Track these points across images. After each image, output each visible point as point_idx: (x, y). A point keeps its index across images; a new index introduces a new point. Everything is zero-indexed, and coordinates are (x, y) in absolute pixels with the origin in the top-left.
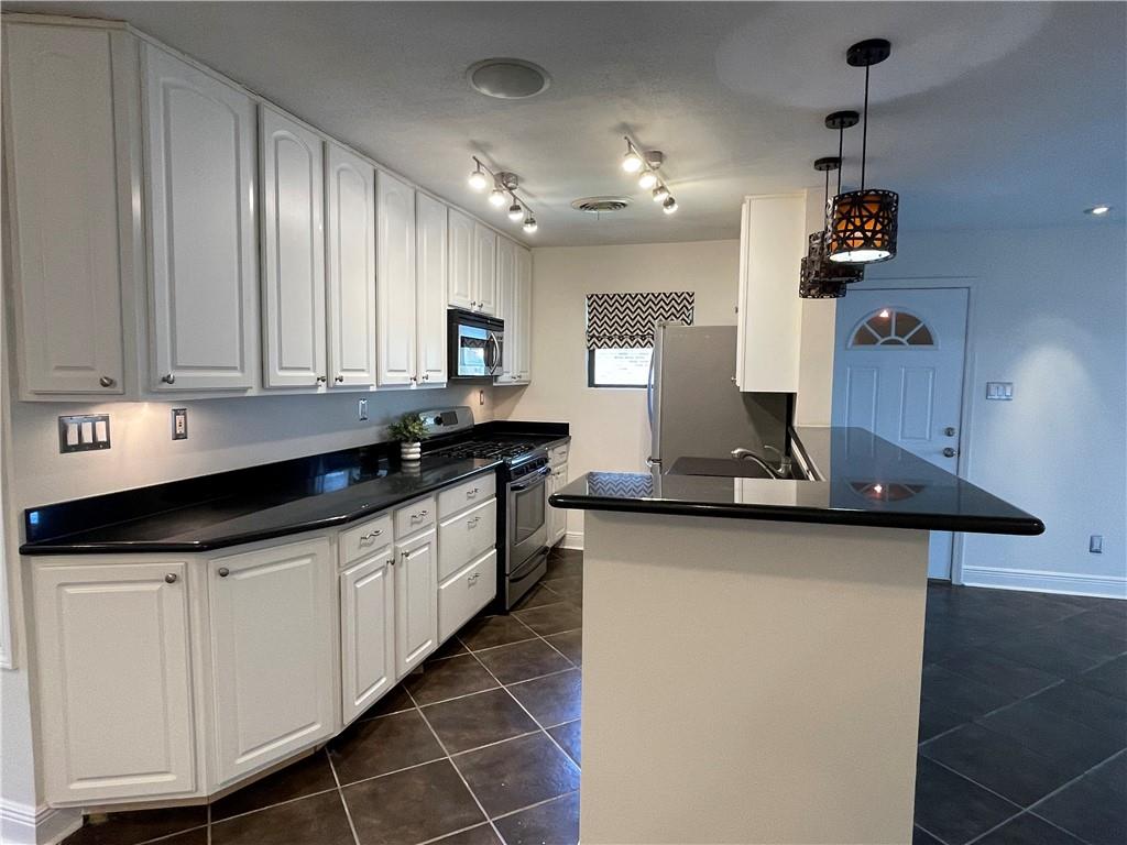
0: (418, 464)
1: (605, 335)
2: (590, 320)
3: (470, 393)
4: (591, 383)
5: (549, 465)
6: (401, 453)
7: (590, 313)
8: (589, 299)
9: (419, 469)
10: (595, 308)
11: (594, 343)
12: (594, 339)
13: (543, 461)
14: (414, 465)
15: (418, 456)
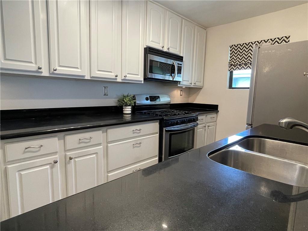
0: (130, 115)
1: (237, 64)
2: (231, 57)
3: (175, 90)
4: (230, 87)
5: (198, 122)
6: (123, 111)
7: (231, 54)
8: (231, 47)
9: (130, 118)
10: (233, 51)
11: (232, 68)
12: (233, 66)
13: (195, 120)
14: (127, 116)
15: (130, 112)
